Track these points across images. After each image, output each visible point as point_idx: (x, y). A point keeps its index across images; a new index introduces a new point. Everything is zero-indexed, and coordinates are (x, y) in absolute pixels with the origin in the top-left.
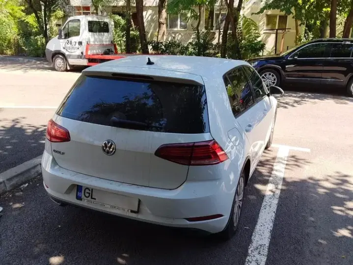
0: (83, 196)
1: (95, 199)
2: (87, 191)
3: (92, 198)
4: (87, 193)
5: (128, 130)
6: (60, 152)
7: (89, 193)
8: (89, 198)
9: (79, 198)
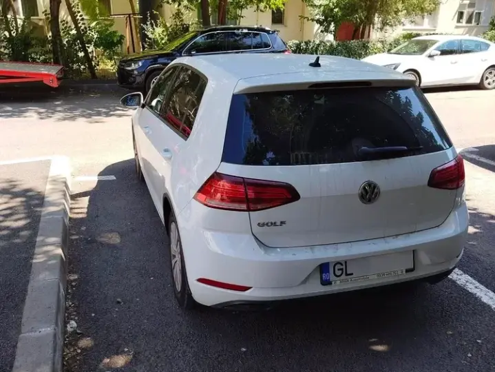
0: (332, 277)
1: (352, 274)
2: (338, 266)
3: (347, 275)
4: (339, 270)
5: (385, 161)
6: (274, 224)
7: (342, 269)
8: (343, 277)
9: (326, 283)
